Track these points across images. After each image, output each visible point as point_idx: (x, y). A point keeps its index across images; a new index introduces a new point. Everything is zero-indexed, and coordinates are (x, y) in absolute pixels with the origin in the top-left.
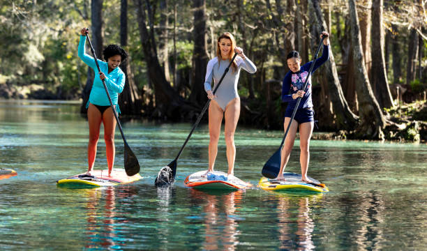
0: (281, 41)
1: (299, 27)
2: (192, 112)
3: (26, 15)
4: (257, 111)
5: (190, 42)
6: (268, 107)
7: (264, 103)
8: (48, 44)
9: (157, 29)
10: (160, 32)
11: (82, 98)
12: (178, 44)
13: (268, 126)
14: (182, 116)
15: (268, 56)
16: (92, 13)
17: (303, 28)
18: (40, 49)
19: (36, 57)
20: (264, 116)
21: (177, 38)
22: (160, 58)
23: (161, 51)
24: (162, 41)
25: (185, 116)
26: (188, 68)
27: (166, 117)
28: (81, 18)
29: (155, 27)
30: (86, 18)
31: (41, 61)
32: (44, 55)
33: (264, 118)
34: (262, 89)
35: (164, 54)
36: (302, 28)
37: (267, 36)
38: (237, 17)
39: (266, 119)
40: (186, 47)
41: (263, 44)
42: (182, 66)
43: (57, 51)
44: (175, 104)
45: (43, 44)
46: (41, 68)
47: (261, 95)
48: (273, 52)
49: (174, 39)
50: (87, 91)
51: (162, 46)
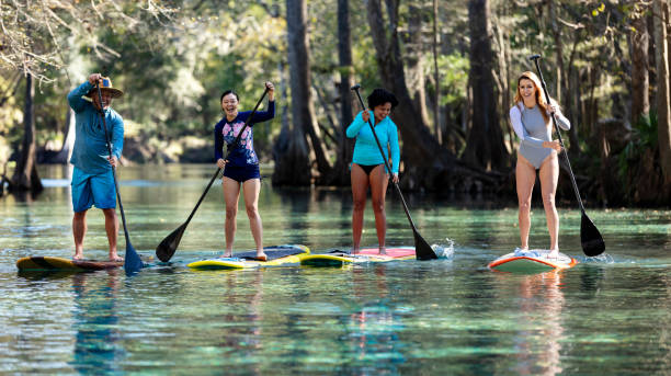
0: (624, 46)
1: (656, 23)
2: (469, 178)
3: (172, 14)
4: (585, 174)
5: (463, 56)
6: (603, 167)
7: (596, 160)
8: (212, 64)
9: (403, 33)
10: (411, 38)
11: (274, 159)
12: (442, 60)
13: (606, 202)
14: (452, 188)
15: (603, 76)
16: (288, 7)
17: (664, 24)
18: (196, 75)
19: (189, 88)
20: (596, 183)
21: (438, 49)
22: (409, 85)
23: (412, 71)
24: (412, 55)
25: (456, 186)
26: (461, 101)
27: (422, 190)
28: (268, 17)
29: (399, 29)
30: (277, 16)
31: (199, 96)
32: (204, 85)
33: (599, 186)
34: (592, 135)
35: (416, 80)
36: (661, 26)
37: (599, 41)
38: (545, 8)
39: (602, 189)
40: (456, 68)
41: (594, 53)
42: (450, 98)
43: (227, 75)
44: (439, 165)
45: (201, 66)
46: (199, 108)
47: (591, 147)
48: (610, 69)
49: (435, 52)
50: (282, 146)
51: (413, 63)
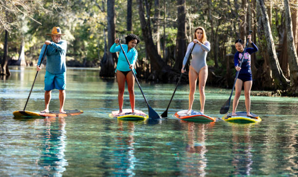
0: (237, 28)
1: (250, 18)
2: (176, 76)
3: (62, 9)
4: (220, 75)
5: (175, 28)
6: (227, 73)
7: (225, 70)
8: (78, 28)
9: (152, 19)
10: (154, 21)
11: (101, 66)
12: (167, 30)
13: (228, 86)
14: (169, 79)
15: (228, 38)
16: (108, 8)
17: (253, 19)
18: (72, 32)
19: (69, 38)
20: (224, 79)
21: (165, 26)
22: (154, 40)
23: (155, 34)
24: (155, 28)
25: (171, 79)
26: (173, 46)
27: (158, 80)
28: (100, 11)
29: (151, 18)
30: (103, 11)
31: (73, 40)
32: (74, 36)
33: (225, 80)
34: (223, 60)
35: (157, 37)
36: (251, 19)
37: (227, 24)
38: (207, 11)
39: (226, 81)
40: (172, 32)
41: (226, 29)
42: (169, 45)
43: (84, 33)
44: (164, 70)
45: (74, 29)
46: (72, 45)
47: (223, 65)
48: (231, 35)
50: (104, 61)
51: (156, 31)
